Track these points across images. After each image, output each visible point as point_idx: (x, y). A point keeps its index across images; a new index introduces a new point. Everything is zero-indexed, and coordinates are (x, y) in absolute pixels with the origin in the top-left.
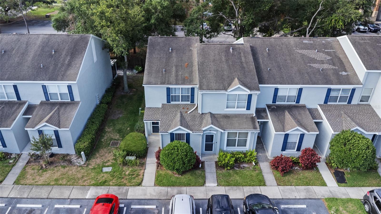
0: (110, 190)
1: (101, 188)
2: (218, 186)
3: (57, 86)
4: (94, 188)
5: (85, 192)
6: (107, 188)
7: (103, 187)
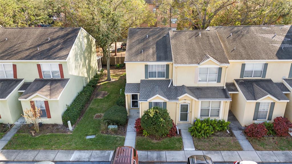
0: (92, 154)
1: (84, 152)
2: (195, 150)
3: (50, 65)
4: (78, 152)
5: (70, 155)
6: (91, 152)
7: (86, 151)
